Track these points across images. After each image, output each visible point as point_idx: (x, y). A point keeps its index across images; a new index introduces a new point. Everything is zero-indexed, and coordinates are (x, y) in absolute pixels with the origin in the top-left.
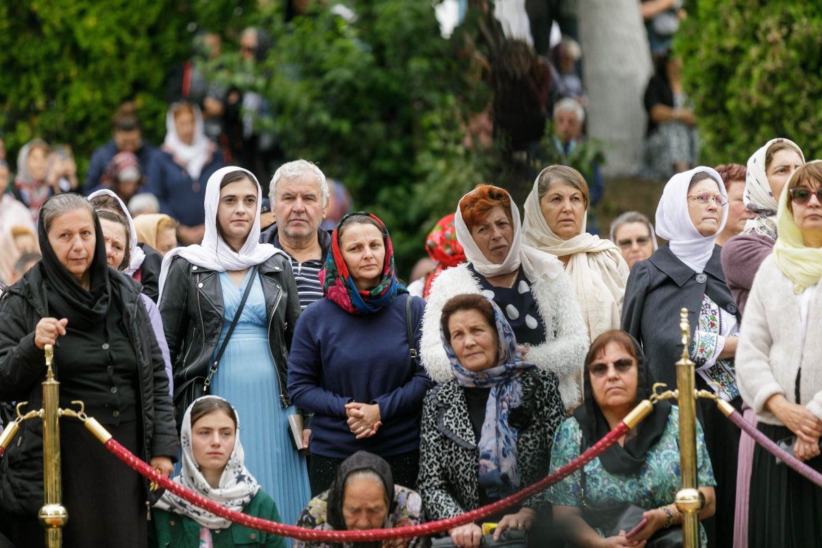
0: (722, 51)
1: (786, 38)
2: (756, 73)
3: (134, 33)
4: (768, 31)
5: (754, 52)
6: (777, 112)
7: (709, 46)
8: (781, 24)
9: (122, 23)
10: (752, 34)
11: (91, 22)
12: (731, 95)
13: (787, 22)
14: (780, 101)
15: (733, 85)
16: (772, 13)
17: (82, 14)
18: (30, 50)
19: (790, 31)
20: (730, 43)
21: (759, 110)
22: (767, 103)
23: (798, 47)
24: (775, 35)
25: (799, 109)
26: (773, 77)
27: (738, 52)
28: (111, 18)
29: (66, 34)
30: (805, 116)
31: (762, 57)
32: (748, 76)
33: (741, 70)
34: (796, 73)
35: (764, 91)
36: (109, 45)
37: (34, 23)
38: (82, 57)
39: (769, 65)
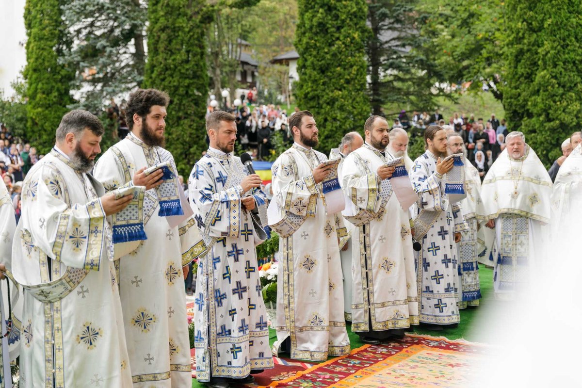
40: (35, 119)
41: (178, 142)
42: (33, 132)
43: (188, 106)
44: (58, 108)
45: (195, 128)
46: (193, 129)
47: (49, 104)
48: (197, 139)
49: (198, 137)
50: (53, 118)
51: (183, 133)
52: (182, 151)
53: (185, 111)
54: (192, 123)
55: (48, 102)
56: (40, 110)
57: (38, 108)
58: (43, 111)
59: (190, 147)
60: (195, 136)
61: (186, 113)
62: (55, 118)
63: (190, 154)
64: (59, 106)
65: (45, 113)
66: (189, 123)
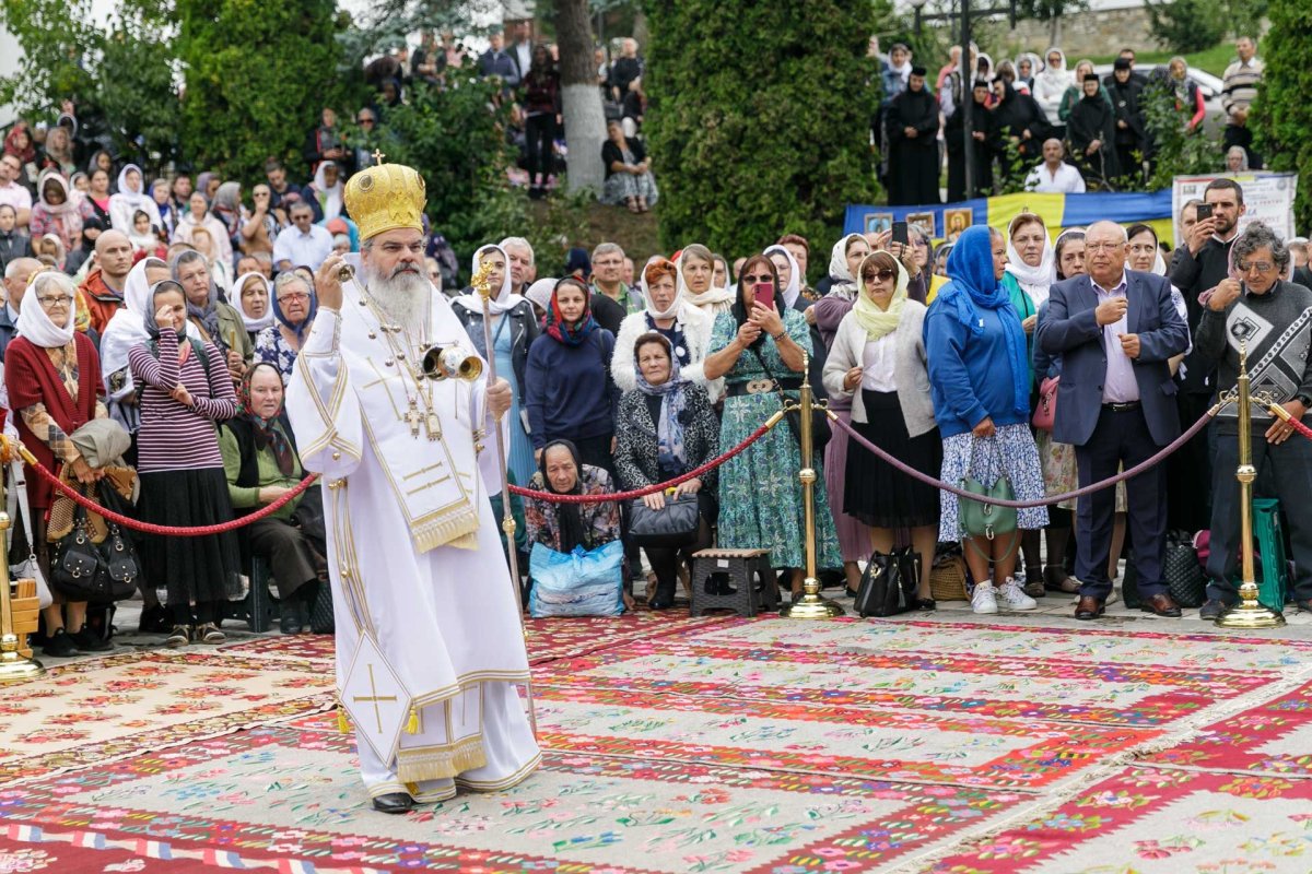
0: (678, 132)
1: (720, 124)
2: (700, 146)
3: (288, 111)
4: (707, 120)
5: (699, 133)
6: (714, 171)
7: (669, 129)
8: (716, 116)
9: (280, 104)
10: (697, 121)
11: (260, 104)
12: (683, 160)
13: (720, 115)
14: (715, 165)
15: (685, 154)
16: (710, 109)
17: (255, 98)
18: (220, 120)
19: (722, 121)
20: (683, 127)
21: (703, 170)
22: (708, 166)
23: (727, 131)
24: (712, 123)
25: (727, 170)
26: (711, 149)
27: (688, 133)
28: (274, 101)
29: (244, 111)
30: (731, 175)
31: (704, 137)
32: (695, 148)
33: (690, 144)
34: (726, 147)
35: (706, 158)
36: (272, 119)
37: (223, 103)
38: (255, 126)
39: (709, 142)
40: (219, 86)
41: (781, 139)
42: (208, 132)
43: (814, 10)
44: (296, 44)
45: (842, 86)
46: (834, 90)
47: (266, 32)
48: (848, 127)
49: (849, 118)
50: (282, 81)
51: (798, 106)
52: (796, 170)
53: (804, 27)
54: (829, 71)
55: (263, 26)
56: (234, 51)
57: (225, 46)
58: (247, 56)
59: (824, 157)
60: (842, 115)
61: (809, 35)
62: (288, 79)
63: (825, 179)
64: (299, 38)
65: (251, 62)
66: (820, 71)
